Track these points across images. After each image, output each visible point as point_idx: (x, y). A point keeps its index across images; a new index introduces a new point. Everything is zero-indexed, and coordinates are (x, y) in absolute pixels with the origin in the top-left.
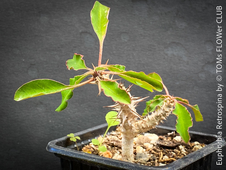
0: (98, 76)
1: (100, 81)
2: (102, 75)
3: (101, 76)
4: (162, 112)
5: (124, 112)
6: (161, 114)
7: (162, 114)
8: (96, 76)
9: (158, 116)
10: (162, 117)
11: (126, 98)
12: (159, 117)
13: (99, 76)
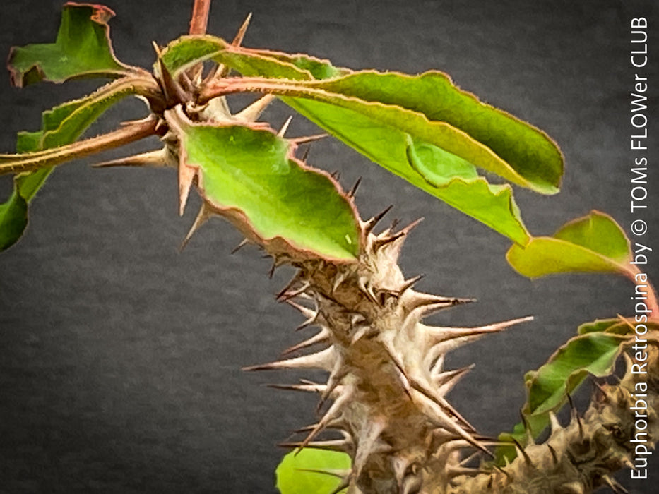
0: (179, 107)
1: (188, 132)
2: (201, 104)
3: (199, 108)
4: (609, 417)
5: (363, 394)
6: (607, 433)
7: (610, 427)
8: (169, 108)
9: (587, 442)
10: (611, 450)
11: (332, 224)
12: (592, 452)
13: (184, 108)
